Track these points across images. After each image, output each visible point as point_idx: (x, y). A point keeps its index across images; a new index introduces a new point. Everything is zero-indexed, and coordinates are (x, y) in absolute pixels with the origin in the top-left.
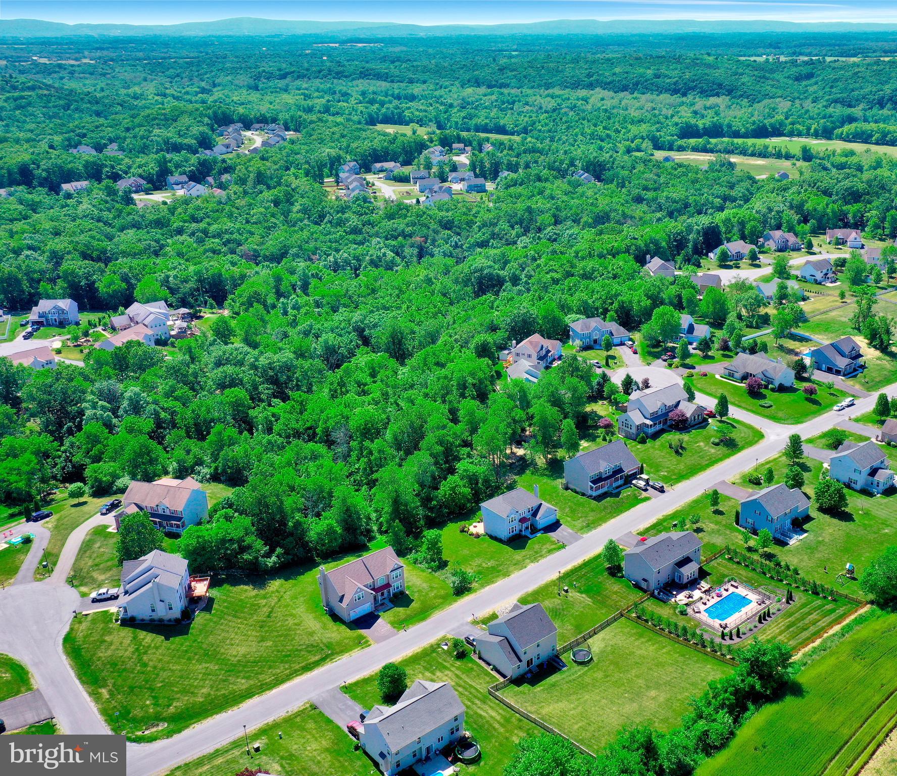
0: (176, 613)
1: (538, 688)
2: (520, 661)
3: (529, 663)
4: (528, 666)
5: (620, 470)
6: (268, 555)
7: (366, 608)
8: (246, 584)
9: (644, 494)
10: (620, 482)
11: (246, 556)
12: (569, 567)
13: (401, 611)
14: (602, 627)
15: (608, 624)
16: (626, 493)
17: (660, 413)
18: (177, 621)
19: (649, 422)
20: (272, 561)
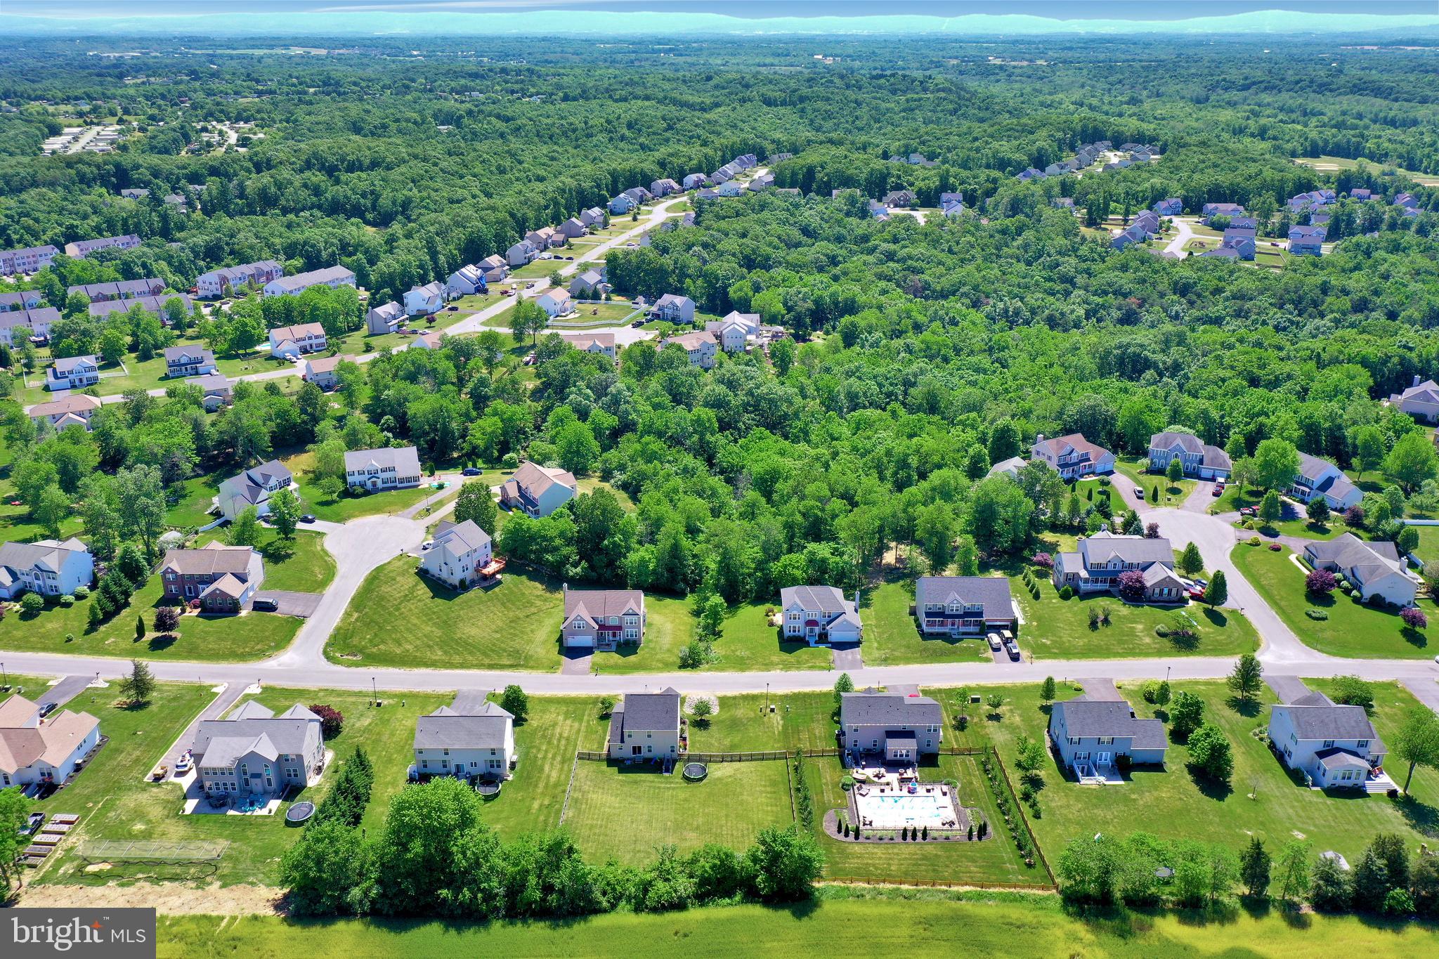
0: (455, 580)
1: (622, 777)
2: (622, 741)
3: (637, 750)
4: (634, 752)
5: (980, 614)
6: (575, 565)
7: (587, 640)
8: (542, 583)
9: (990, 653)
10: (972, 629)
11: (549, 557)
12: (807, 690)
13: (615, 658)
14: (752, 758)
15: (762, 757)
16: (967, 643)
17: (1110, 568)
18: (455, 587)
19: (1084, 574)
20: (573, 571)
